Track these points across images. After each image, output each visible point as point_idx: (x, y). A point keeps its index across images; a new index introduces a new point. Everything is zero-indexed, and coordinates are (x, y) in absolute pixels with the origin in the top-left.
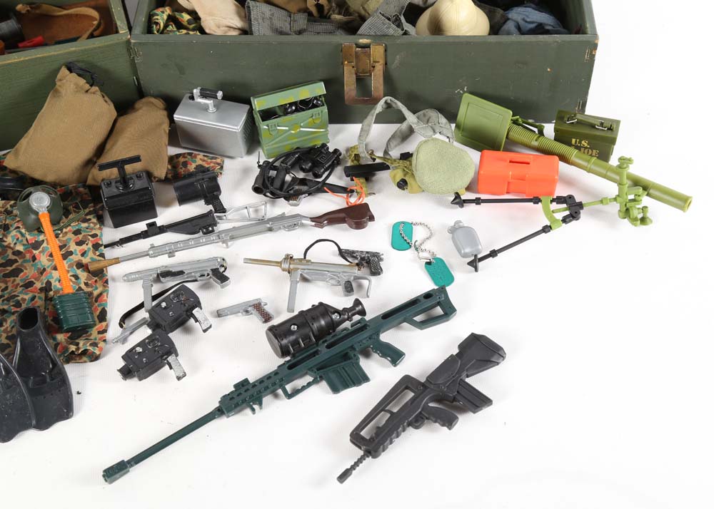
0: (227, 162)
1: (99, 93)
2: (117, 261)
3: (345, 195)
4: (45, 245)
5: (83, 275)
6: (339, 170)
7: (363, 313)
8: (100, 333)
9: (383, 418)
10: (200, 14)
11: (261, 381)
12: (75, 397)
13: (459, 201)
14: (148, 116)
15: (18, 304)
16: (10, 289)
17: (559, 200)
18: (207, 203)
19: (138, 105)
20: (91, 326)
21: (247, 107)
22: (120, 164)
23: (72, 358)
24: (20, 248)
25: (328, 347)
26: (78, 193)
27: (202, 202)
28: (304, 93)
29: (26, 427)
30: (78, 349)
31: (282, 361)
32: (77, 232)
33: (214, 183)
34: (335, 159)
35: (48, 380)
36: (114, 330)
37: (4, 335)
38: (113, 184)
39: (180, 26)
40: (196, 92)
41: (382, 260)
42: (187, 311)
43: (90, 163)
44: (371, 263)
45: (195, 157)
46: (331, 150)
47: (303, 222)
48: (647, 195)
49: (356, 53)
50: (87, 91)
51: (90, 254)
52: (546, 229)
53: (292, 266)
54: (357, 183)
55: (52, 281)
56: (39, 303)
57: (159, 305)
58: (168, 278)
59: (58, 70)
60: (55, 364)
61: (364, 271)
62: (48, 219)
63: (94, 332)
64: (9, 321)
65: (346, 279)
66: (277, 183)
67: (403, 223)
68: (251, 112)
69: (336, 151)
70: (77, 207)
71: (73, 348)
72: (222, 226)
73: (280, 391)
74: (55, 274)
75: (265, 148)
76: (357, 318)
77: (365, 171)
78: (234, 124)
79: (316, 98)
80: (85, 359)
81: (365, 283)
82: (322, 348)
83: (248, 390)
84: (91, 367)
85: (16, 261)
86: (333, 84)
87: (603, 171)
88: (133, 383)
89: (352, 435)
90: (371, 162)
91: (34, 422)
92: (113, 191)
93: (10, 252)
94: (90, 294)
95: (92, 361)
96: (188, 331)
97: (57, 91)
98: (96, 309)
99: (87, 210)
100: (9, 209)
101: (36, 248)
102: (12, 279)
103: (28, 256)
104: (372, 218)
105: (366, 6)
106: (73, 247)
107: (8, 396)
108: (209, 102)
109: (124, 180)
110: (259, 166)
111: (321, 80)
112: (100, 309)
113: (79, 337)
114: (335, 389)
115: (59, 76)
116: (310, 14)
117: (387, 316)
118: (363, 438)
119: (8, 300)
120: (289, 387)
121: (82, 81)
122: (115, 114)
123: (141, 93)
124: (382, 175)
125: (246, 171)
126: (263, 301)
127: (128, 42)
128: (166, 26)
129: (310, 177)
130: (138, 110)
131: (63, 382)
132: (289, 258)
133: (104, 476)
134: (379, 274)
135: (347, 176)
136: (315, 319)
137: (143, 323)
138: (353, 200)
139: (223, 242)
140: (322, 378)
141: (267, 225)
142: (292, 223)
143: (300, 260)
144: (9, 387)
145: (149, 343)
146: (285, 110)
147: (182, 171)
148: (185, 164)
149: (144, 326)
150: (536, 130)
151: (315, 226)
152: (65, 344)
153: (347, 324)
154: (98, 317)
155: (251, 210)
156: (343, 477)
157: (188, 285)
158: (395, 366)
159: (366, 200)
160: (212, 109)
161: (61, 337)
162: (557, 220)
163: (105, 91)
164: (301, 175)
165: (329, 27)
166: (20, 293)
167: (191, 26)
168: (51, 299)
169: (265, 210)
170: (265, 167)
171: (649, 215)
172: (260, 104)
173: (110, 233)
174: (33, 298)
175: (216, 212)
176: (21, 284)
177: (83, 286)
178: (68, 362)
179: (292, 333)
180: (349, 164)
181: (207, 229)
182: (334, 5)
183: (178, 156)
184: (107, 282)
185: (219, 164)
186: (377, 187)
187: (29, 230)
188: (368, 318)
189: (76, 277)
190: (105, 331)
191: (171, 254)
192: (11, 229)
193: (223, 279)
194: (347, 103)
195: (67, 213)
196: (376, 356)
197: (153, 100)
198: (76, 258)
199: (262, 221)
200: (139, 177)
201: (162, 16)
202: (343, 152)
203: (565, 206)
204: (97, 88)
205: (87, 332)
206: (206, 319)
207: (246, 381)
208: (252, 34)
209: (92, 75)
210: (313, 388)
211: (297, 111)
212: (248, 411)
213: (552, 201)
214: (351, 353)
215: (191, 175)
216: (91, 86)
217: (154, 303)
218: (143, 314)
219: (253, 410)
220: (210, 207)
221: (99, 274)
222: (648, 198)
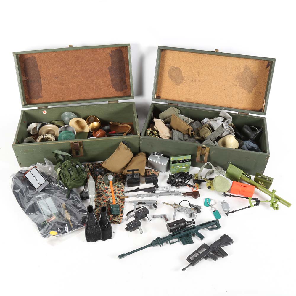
0: (160, 173)
1: (130, 150)
2: (128, 197)
3: (192, 188)
4: (109, 189)
5: (118, 199)
6: (191, 180)
7: (194, 223)
8: (121, 216)
9: (197, 255)
10: (159, 132)
11: (164, 238)
12: (113, 233)
13: (225, 195)
14: (141, 157)
15: (101, 205)
16: (99, 200)
17: (254, 199)
18: (154, 184)
19: (139, 154)
20: (119, 214)
21: (169, 159)
22: (133, 171)
23: (113, 222)
24: (103, 189)
25: (184, 232)
26: (119, 176)
27: (152, 184)
28: (185, 158)
29: (100, 239)
30: (115, 220)
31: (170, 233)
32: (118, 187)
33: (156, 179)
34: (191, 177)
35: (107, 227)
36: (125, 216)
37: (97, 213)
38: (130, 175)
39: (153, 134)
40: (155, 153)
41: (201, 208)
42: (145, 215)
43: (124, 168)
44: (197, 209)
45: (152, 170)
46: (190, 174)
47: (180, 194)
48: (279, 201)
49: (202, 149)
50: (126, 149)
51: (121, 194)
52: (249, 207)
53: (175, 206)
54: (196, 185)
55: (110, 200)
56: (106, 205)
57: (138, 211)
58: (141, 204)
59: (120, 143)
60: (109, 223)
61: (196, 211)
62: (112, 183)
63: (119, 216)
64: (98, 209)
65: (190, 212)
66: (174, 182)
67: (208, 198)
68: (169, 160)
69: (191, 174)
70: (119, 180)
71: (114, 220)
72: (157, 192)
73: (168, 242)
74: (111, 198)
75: (171, 171)
76: (192, 224)
77: (199, 182)
78: (164, 163)
79: (188, 159)
80: (116, 223)
81: (195, 214)
82: (182, 232)
83: (160, 240)
84: (118, 226)
85: (101, 192)
86: (194, 156)
87: (267, 193)
88: (129, 232)
89: (187, 258)
90: (201, 179)
91: (102, 238)
92: (130, 177)
93: (100, 190)
94: (120, 205)
95: (118, 224)
96: (145, 220)
97: (119, 148)
98: (121, 210)
99: (121, 181)
100: (101, 178)
101: (107, 190)
102: (100, 197)
103: (104, 192)
104: (199, 196)
105: (205, 135)
106: (117, 191)
107: (96, 230)
108: (158, 156)
109: (133, 175)
110: (169, 176)
111: (190, 155)
112: (122, 210)
113: (116, 217)
114: (184, 244)
115: (120, 144)
116: (189, 135)
117: (201, 225)
118: (190, 260)
119: (98, 203)
120: (171, 241)
121: (126, 146)
122: (132, 156)
123: (140, 151)
124: (203, 183)
125: (165, 176)
126: (166, 215)
127: (140, 137)
128: (150, 134)
129: (183, 181)
130: (139, 156)
131: (110, 228)
132: (175, 204)
133: (119, 257)
134: (200, 212)
135: (194, 182)
136: (181, 223)
137: (132, 216)
138: (195, 190)
139: (157, 196)
140: (180, 240)
141: (170, 193)
142: (177, 194)
143: (178, 205)
144: (97, 227)
145: (134, 222)
146: (179, 162)
147: (148, 174)
148: (149, 172)
149: (133, 217)
150: (249, 177)
151: (183, 196)
152: (112, 218)
153: (189, 226)
154: (121, 212)
155: (165, 188)
156: (184, 269)
157: (146, 207)
158: (202, 240)
159: (199, 190)
160: (159, 158)
161: (111, 216)
162: (253, 205)
163: (131, 150)
164: (180, 180)
165: (194, 140)
166: (101, 201)
167: (156, 135)
168: (110, 205)
169: (170, 189)
170: (171, 176)
171: (279, 207)
172: (172, 159)
173: (126, 189)
174: (105, 204)
175: (156, 187)
176: (102, 199)
177: (118, 203)
178: (112, 223)
179: (174, 226)
180: (195, 179)
181: (153, 192)
182: (196, 133)
183: (147, 169)
184: (124, 202)
185: (158, 173)
186: (201, 187)
187: (106, 185)
188: (195, 225)
189: (117, 200)
190: (122, 216)
191: (142, 197)
192: (101, 183)
193: (156, 207)
194: (196, 162)
195: (116, 181)
196: (196, 236)
197: (143, 153)
198: (117, 194)
199: (168, 192)
200: (137, 175)
201: (149, 131)
202: (193, 175)
203: (255, 201)
204: (129, 149)
205: (118, 216)
206: (150, 218)
207: (159, 237)
208: (173, 139)
209: (128, 145)
210: (178, 243)
211: (182, 162)
212: (159, 246)
213: (251, 199)
214: (190, 235)
215: (150, 176)
216: (128, 147)
217: (137, 211)
218: (133, 213)
219: (161, 246)
220: (154, 186)
221: (122, 200)
222: (279, 202)
